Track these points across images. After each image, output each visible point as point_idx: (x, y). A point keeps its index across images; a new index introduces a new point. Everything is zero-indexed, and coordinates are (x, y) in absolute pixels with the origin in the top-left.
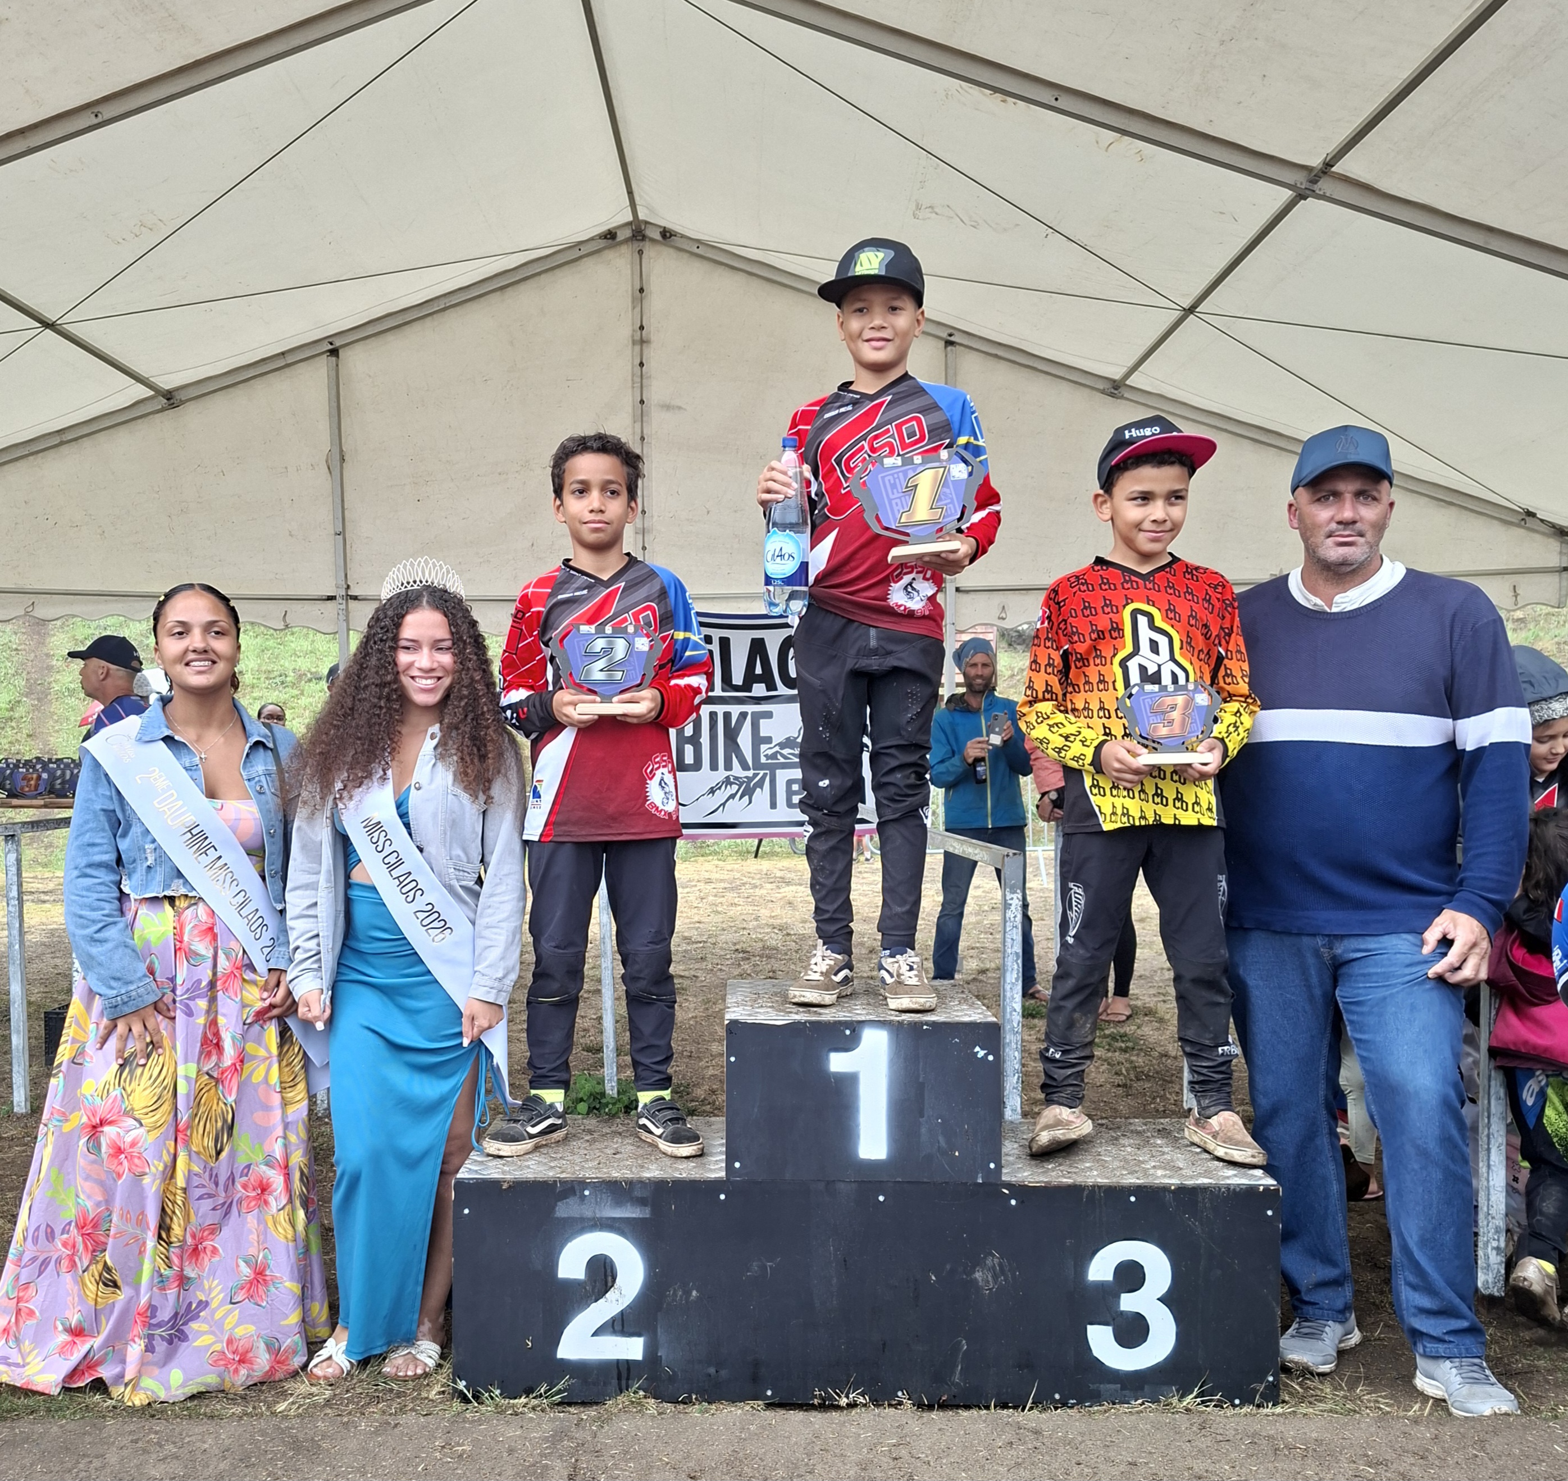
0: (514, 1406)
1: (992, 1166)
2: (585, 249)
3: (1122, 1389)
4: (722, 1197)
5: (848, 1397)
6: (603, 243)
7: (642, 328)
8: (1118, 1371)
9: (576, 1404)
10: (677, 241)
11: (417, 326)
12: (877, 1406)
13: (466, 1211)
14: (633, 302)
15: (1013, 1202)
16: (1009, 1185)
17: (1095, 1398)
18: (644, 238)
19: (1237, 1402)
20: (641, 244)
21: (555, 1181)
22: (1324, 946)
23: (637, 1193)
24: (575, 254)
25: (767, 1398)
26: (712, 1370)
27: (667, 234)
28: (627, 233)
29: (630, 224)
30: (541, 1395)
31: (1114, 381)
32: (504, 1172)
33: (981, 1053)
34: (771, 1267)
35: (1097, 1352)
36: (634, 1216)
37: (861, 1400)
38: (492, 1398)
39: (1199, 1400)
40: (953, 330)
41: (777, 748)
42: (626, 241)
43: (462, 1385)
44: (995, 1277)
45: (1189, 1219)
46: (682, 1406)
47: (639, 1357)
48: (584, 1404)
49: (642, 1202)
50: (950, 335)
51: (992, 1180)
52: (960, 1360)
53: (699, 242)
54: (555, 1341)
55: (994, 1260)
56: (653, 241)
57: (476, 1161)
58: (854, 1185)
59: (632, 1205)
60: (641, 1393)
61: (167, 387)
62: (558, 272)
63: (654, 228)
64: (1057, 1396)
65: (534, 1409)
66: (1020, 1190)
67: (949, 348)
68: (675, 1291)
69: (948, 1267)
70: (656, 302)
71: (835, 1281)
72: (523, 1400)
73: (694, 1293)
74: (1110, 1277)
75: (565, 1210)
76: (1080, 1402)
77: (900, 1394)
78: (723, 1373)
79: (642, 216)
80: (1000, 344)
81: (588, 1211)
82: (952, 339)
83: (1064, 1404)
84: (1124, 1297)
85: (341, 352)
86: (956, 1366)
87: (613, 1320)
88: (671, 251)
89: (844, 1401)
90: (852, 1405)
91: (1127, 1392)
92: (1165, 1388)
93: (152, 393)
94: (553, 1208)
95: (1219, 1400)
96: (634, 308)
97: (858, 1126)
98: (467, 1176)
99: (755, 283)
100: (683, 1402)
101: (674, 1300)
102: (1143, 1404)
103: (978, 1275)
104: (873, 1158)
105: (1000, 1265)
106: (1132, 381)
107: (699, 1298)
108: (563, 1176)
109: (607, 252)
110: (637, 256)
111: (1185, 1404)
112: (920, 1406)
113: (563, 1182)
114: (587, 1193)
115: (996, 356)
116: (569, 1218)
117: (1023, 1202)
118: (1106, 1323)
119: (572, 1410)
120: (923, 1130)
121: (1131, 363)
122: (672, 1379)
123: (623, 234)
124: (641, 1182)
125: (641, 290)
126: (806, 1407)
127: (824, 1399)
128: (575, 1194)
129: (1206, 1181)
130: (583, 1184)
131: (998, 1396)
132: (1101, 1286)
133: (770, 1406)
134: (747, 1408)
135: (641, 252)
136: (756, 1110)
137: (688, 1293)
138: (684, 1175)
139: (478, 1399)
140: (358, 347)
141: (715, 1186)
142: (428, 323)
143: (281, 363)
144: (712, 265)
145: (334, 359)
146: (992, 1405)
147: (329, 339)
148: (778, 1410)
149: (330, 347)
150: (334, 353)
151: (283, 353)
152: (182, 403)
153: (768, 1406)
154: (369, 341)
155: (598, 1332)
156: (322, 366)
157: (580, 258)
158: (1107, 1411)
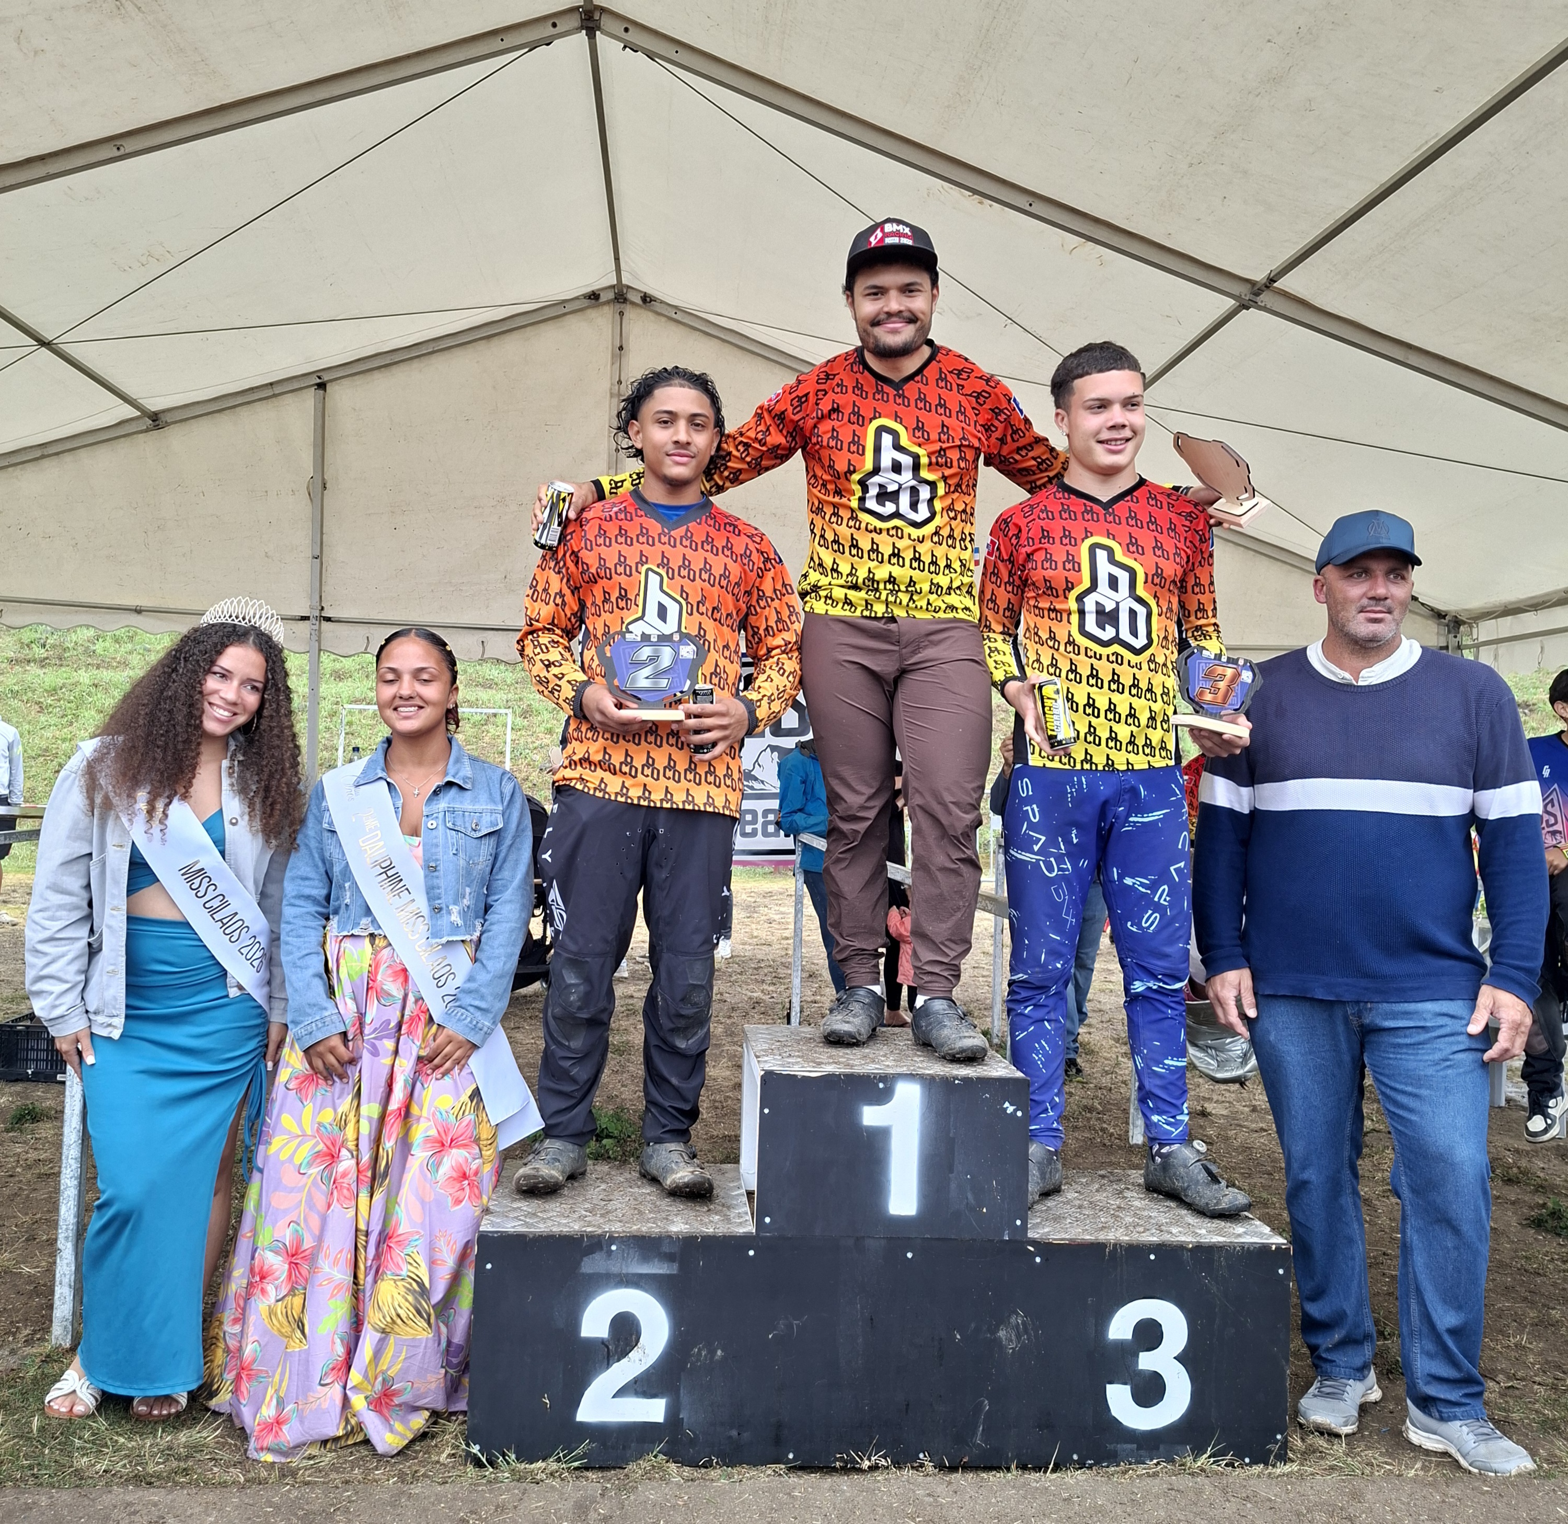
0: (532, 1471)
1: (1018, 1222)
2: (569, 307)
3: (1138, 1449)
4: (751, 1253)
5: (869, 1460)
6: (587, 302)
7: (620, 382)
8: (1134, 1431)
9: (593, 1468)
10: (657, 306)
11: (404, 367)
12: (900, 1468)
13: (489, 1266)
14: (614, 359)
15: (1038, 1260)
16: (1034, 1242)
17: (1113, 1458)
18: (625, 300)
19: (1247, 1460)
20: (623, 306)
21: (582, 1236)
22: (1353, 1014)
23: (666, 1249)
24: (559, 311)
25: (789, 1461)
26: (734, 1433)
27: (647, 299)
28: (610, 295)
29: (613, 287)
30: (559, 1460)
32: (527, 1225)
33: (1010, 1109)
34: (798, 1326)
35: (1115, 1412)
36: (661, 1272)
37: (883, 1462)
38: (508, 1463)
39: (1212, 1460)
42: (608, 302)
43: (475, 1449)
44: (1018, 1337)
45: (1205, 1277)
46: (703, 1470)
47: (660, 1419)
48: (601, 1468)
49: (670, 1258)
51: (1018, 1238)
52: (981, 1421)
53: (676, 308)
54: (575, 1403)
55: (1018, 1319)
56: (633, 303)
57: (498, 1213)
58: (883, 1242)
59: (660, 1261)
60: (661, 1456)
61: (153, 409)
62: (542, 326)
63: (635, 293)
64: (1075, 1457)
65: (552, 1474)
66: (1045, 1247)
68: (700, 1350)
69: (973, 1325)
70: (636, 360)
71: (860, 1340)
72: (540, 1464)
73: (719, 1352)
74: (1128, 1335)
75: (591, 1265)
76: (1098, 1463)
77: (921, 1456)
78: (746, 1435)
79: (625, 281)
81: (615, 1267)
83: (1081, 1465)
84: (1142, 1355)
85: (328, 386)
86: (976, 1427)
87: (636, 1381)
88: (650, 314)
89: (866, 1464)
90: (874, 1468)
91: (1142, 1452)
92: (1179, 1447)
93: (139, 413)
94: (578, 1264)
95: (1230, 1460)
96: (614, 365)
97: (889, 1181)
98: (489, 1229)
99: (727, 349)
100: (704, 1466)
101: (698, 1360)
102: (1158, 1463)
103: (1002, 1334)
104: (903, 1214)
105: (1024, 1323)
107: (724, 1358)
108: (589, 1229)
109: (589, 311)
110: (618, 317)
111: (1199, 1464)
112: (941, 1467)
113: (591, 1236)
114: (614, 1248)
116: (593, 1274)
117: (1047, 1260)
118: (1125, 1384)
119: (589, 1474)
120: (953, 1186)
122: (692, 1442)
123: (605, 296)
124: (669, 1237)
125: (621, 348)
126: (827, 1470)
127: (846, 1462)
128: (601, 1249)
129: (1221, 1239)
130: (612, 1239)
131: (1018, 1457)
132: (1120, 1344)
133: (792, 1469)
134: (769, 1472)
135: (621, 314)
136: (788, 1163)
137: (712, 1352)
138: (712, 1231)
139: (492, 1463)
140: (345, 382)
141: (744, 1242)
142: (416, 364)
143: (269, 392)
144: (688, 330)
145: (322, 392)
146: (1013, 1467)
147: (318, 373)
148: (800, 1473)
149: (318, 381)
150: (322, 386)
151: (271, 384)
152: (168, 424)
153: (789, 1469)
154: (356, 377)
155: (620, 1393)
156: (310, 398)
157: (565, 314)
158: (1125, 1472)
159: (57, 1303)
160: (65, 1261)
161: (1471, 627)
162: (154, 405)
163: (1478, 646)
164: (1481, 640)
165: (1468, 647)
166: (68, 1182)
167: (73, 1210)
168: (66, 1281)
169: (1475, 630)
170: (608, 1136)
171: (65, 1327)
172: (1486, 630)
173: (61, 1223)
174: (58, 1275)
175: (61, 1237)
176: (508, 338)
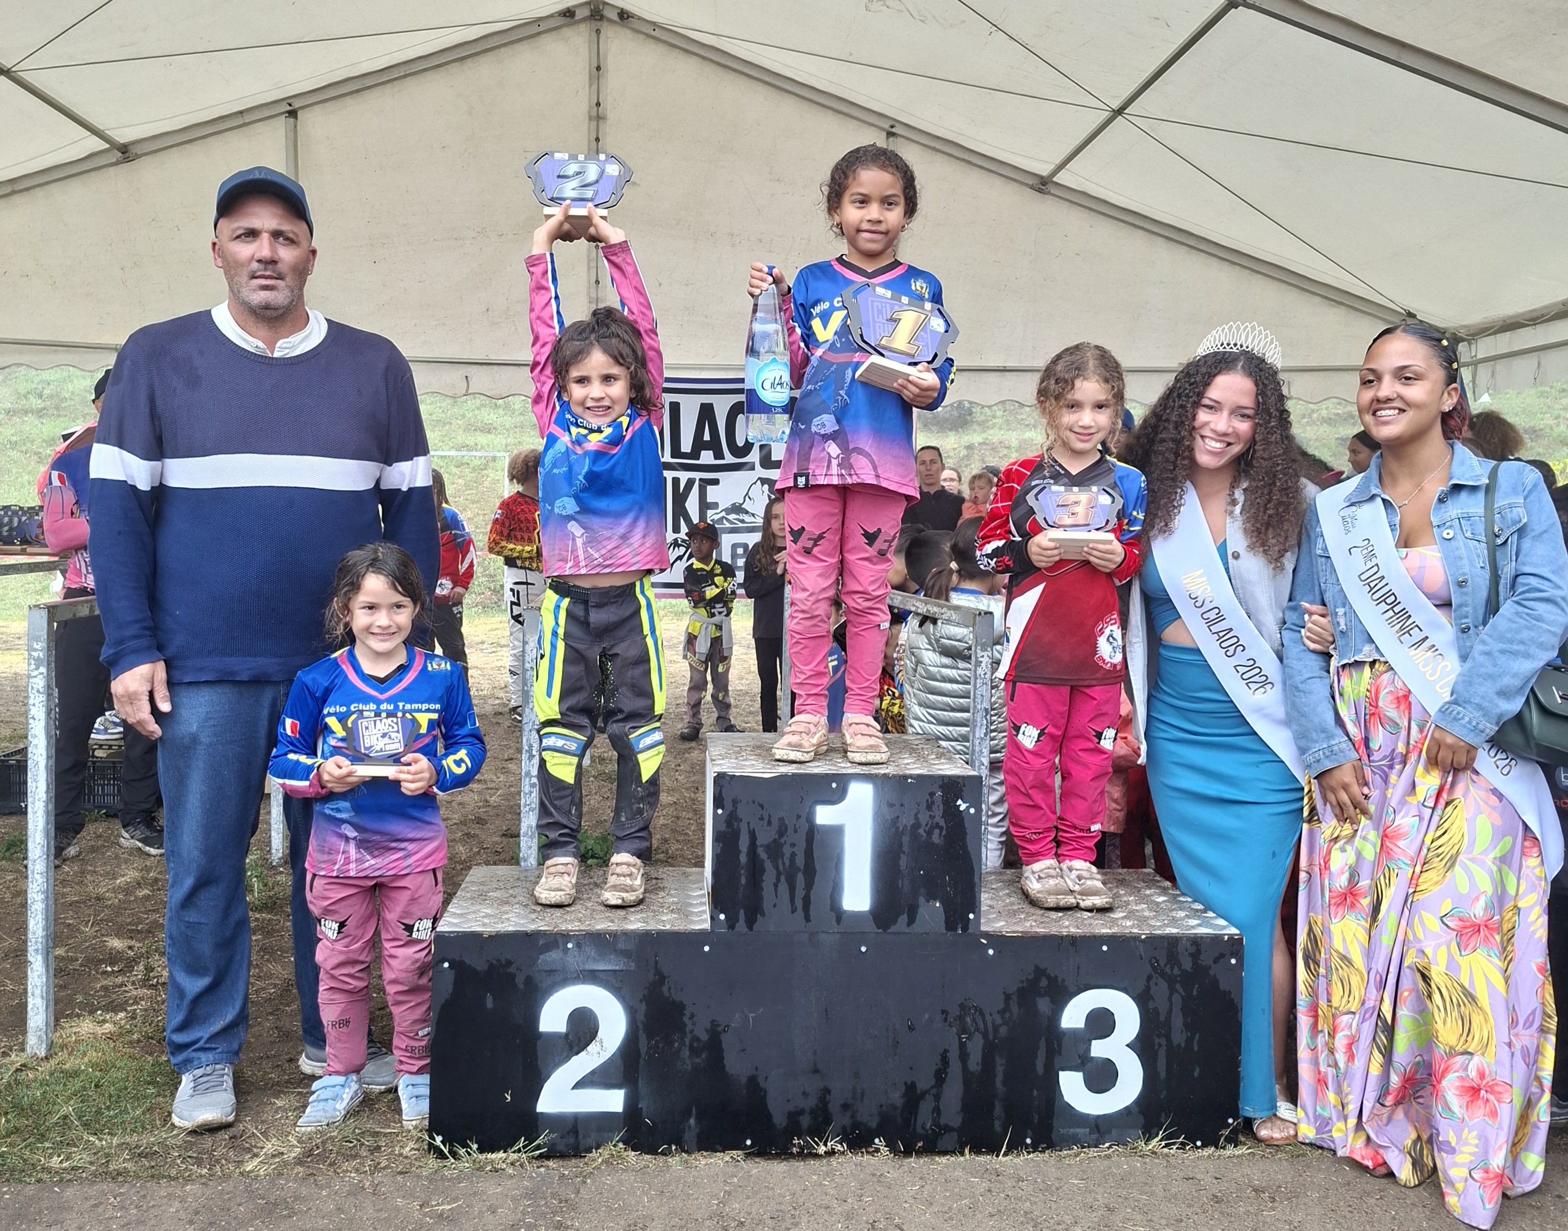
0: (492, 1161)
1: (971, 916)
2: (544, 26)
3: (1090, 1134)
4: (707, 948)
5: (825, 1145)
6: (562, 20)
7: (598, 104)
8: (1087, 1115)
9: (554, 1157)
10: (633, 22)
11: (376, 92)
12: (855, 1153)
13: (445, 966)
14: (590, 79)
15: (991, 952)
16: (986, 935)
17: (1065, 1143)
18: (602, 18)
19: (1199, 1143)
20: (599, 23)
21: (538, 934)
23: (621, 946)
24: (535, 29)
25: (747, 1147)
26: (692, 1122)
27: (624, 16)
28: (586, 12)
29: (588, 3)
30: (519, 1151)
31: (1042, 177)
32: (484, 925)
33: (963, 807)
34: (753, 1019)
35: (1068, 1098)
36: (617, 967)
37: (839, 1147)
38: (469, 1154)
39: (1163, 1143)
40: (894, 122)
41: (723, 514)
42: (584, 20)
43: (439, 1139)
46: (662, 1158)
47: (619, 1109)
48: (562, 1157)
49: (626, 954)
50: (892, 127)
51: (972, 931)
53: (655, 25)
54: (535, 1094)
56: (610, 21)
57: (455, 914)
58: (837, 936)
59: (615, 957)
60: (621, 1145)
61: (122, 140)
62: (517, 46)
63: (612, 10)
64: (1028, 1141)
65: (512, 1164)
66: (997, 940)
67: (891, 139)
68: (657, 1042)
69: (927, 1016)
70: (613, 80)
71: (815, 1031)
72: (501, 1155)
74: (1081, 1024)
75: (548, 961)
76: (1051, 1147)
77: (877, 1141)
78: (704, 1123)
80: (938, 137)
81: (571, 963)
82: (894, 130)
83: (1035, 1148)
84: (1095, 1043)
85: (299, 113)
87: (593, 1072)
88: (628, 32)
89: (822, 1149)
90: (831, 1153)
91: (1094, 1137)
92: (1131, 1131)
93: (108, 146)
94: (535, 960)
95: (1182, 1143)
96: (590, 85)
97: (842, 878)
98: (447, 929)
100: (663, 1154)
101: (656, 1052)
102: (1110, 1147)
104: (857, 909)
106: (1059, 178)
108: (544, 928)
109: (565, 29)
110: (594, 35)
111: (1151, 1146)
112: (897, 1153)
113: (546, 935)
114: (570, 946)
115: (934, 149)
116: (551, 970)
117: (1000, 952)
118: (1078, 1071)
119: (551, 1163)
120: (906, 881)
121: (1058, 161)
122: (652, 1130)
123: (581, 14)
124: (626, 934)
125: (598, 68)
126: (785, 1156)
127: (802, 1148)
128: (558, 947)
129: (1174, 931)
130: (566, 936)
131: (973, 1143)
132: (1074, 1032)
133: (750, 1155)
134: (727, 1158)
135: (598, 32)
137: (669, 1046)
138: (668, 927)
139: (454, 1155)
140: (317, 109)
141: (699, 937)
142: (387, 89)
143: (239, 121)
144: (667, 47)
145: (292, 120)
146: (967, 1151)
147: (288, 100)
148: (757, 1160)
149: (289, 108)
150: (293, 114)
151: (241, 112)
152: (138, 156)
153: (748, 1155)
154: (328, 104)
155: (579, 1085)
156: (280, 126)
157: (539, 34)
158: (1077, 1155)
159: (30, 1013)
160: (36, 974)
161: (1470, 344)
162: (123, 136)
163: (1475, 364)
164: (1479, 357)
165: (1467, 365)
166: (35, 896)
167: (41, 925)
168: (38, 992)
169: (1473, 346)
170: (593, 857)
171: (40, 1037)
172: (1485, 347)
173: (30, 936)
174: (30, 987)
175: (31, 949)
176: (482, 59)
